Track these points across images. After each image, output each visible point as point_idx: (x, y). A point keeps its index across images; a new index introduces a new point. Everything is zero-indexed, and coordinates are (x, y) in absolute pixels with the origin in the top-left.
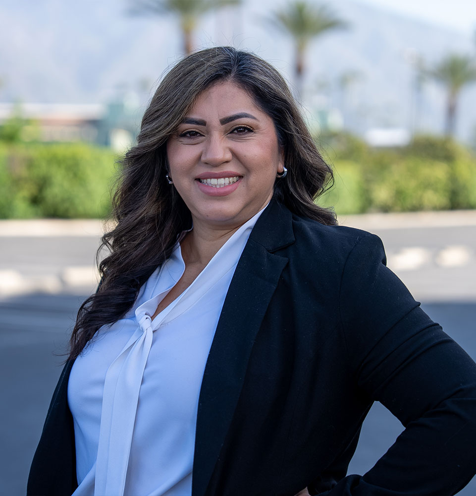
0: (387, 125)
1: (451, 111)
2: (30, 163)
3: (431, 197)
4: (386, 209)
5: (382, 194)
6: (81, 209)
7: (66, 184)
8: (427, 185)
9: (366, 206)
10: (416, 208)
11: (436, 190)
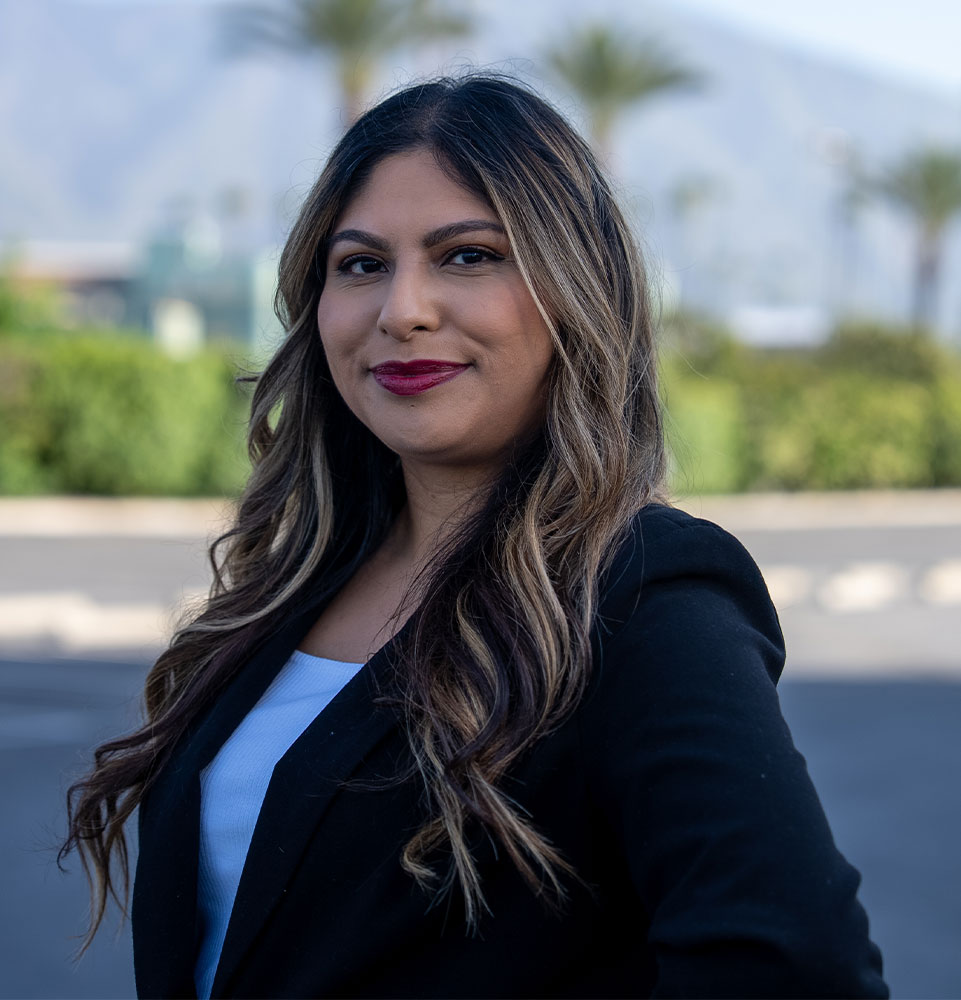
0: (774, 297)
1: (928, 272)
2: (37, 377)
3: (891, 459)
4: (792, 484)
5: (784, 451)
6: (140, 476)
7: (113, 423)
8: (881, 433)
9: (750, 476)
10: (856, 483)
11: (899, 445)
